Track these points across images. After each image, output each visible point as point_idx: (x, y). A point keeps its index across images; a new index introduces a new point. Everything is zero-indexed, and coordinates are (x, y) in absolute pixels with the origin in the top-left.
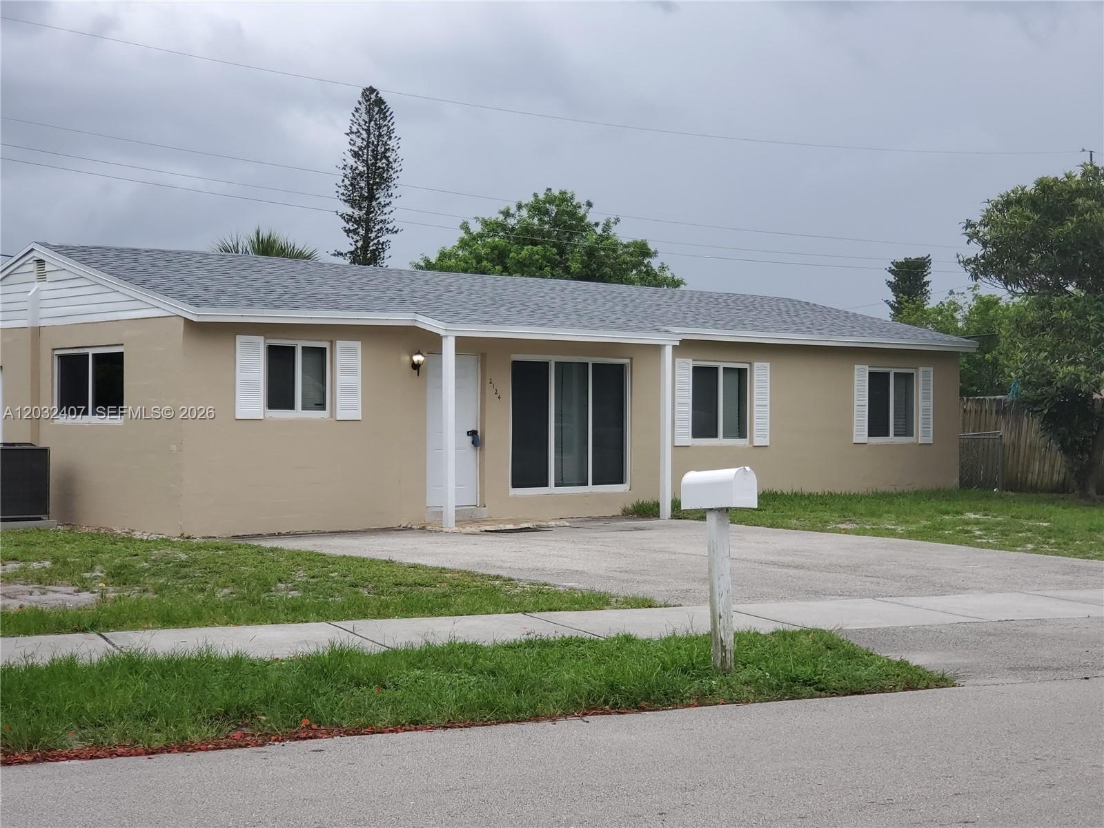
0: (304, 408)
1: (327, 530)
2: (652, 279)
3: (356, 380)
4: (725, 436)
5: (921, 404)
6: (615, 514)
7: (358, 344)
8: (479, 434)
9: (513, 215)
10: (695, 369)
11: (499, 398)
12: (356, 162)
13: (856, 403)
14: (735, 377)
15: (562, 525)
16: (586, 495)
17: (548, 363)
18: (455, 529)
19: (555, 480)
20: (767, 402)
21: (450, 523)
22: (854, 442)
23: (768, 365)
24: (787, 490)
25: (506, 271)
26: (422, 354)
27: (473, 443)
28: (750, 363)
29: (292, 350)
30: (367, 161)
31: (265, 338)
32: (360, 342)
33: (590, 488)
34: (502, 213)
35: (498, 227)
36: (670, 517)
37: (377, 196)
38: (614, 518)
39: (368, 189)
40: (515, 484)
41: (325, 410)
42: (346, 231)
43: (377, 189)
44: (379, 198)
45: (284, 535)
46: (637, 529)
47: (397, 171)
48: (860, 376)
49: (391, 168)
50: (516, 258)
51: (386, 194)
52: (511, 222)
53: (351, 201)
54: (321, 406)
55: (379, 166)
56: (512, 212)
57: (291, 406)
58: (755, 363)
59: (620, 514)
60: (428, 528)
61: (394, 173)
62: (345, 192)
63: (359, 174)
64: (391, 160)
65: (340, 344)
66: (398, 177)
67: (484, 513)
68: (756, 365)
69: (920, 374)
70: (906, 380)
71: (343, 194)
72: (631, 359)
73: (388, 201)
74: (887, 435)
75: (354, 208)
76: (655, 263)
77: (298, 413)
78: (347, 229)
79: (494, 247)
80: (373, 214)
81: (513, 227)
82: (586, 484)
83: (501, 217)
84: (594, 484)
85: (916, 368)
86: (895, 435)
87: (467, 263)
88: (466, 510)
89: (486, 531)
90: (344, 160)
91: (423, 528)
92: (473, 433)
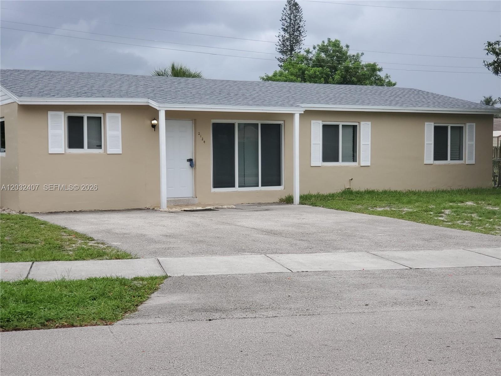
0: (89, 147)
1: (103, 210)
2: (379, 82)
3: (119, 133)
4: (343, 161)
5: (467, 143)
6: (275, 201)
7: (119, 115)
8: (194, 161)
9: (311, 53)
10: (324, 126)
11: (204, 142)
12: (285, 33)
13: (426, 143)
14: (351, 130)
15: (231, 208)
16: (257, 192)
17: (234, 124)
18: (166, 209)
19: (239, 184)
20: (370, 143)
21: (164, 206)
22: (425, 163)
23: (370, 123)
24: (381, 189)
25: (304, 80)
26: (156, 120)
27: (190, 165)
28: (359, 122)
29: (82, 118)
30: (290, 32)
31: (65, 113)
32: (120, 114)
33: (260, 188)
34: (306, 51)
35: (303, 59)
36: (299, 203)
37: (295, 49)
38: (274, 203)
39: (291, 46)
40: (215, 186)
41: (101, 148)
42: (280, 66)
43: (294, 46)
44: (295, 50)
45: (78, 212)
46: (267, 210)
47: (304, 37)
48: (429, 129)
49: (301, 35)
50: (308, 74)
51: (299, 47)
52: (310, 56)
53: (282, 52)
54: (100, 147)
55: (296, 35)
56: (310, 51)
57: (82, 147)
58: (361, 122)
59: (278, 202)
60: (155, 209)
61: (302, 38)
62: (280, 48)
63: (286, 39)
64: (301, 31)
65: (108, 115)
66: (304, 40)
67: (196, 201)
68: (362, 123)
69: (467, 127)
70: (458, 131)
71: (279, 49)
72: (284, 121)
73: (299, 51)
74: (447, 159)
75: (283, 55)
76: (382, 74)
77: (85, 150)
78: (280, 65)
79: (300, 69)
80: (293, 58)
81: (311, 59)
82: (258, 186)
83: (305, 54)
84: (262, 186)
85: (465, 124)
86: (451, 160)
87: (286, 78)
88: (185, 199)
89: (185, 211)
90: (280, 33)
91: (153, 209)
92: (190, 160)
